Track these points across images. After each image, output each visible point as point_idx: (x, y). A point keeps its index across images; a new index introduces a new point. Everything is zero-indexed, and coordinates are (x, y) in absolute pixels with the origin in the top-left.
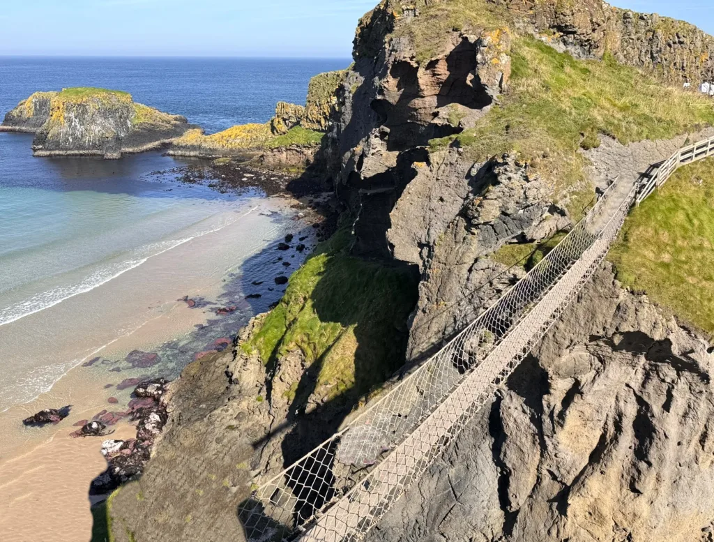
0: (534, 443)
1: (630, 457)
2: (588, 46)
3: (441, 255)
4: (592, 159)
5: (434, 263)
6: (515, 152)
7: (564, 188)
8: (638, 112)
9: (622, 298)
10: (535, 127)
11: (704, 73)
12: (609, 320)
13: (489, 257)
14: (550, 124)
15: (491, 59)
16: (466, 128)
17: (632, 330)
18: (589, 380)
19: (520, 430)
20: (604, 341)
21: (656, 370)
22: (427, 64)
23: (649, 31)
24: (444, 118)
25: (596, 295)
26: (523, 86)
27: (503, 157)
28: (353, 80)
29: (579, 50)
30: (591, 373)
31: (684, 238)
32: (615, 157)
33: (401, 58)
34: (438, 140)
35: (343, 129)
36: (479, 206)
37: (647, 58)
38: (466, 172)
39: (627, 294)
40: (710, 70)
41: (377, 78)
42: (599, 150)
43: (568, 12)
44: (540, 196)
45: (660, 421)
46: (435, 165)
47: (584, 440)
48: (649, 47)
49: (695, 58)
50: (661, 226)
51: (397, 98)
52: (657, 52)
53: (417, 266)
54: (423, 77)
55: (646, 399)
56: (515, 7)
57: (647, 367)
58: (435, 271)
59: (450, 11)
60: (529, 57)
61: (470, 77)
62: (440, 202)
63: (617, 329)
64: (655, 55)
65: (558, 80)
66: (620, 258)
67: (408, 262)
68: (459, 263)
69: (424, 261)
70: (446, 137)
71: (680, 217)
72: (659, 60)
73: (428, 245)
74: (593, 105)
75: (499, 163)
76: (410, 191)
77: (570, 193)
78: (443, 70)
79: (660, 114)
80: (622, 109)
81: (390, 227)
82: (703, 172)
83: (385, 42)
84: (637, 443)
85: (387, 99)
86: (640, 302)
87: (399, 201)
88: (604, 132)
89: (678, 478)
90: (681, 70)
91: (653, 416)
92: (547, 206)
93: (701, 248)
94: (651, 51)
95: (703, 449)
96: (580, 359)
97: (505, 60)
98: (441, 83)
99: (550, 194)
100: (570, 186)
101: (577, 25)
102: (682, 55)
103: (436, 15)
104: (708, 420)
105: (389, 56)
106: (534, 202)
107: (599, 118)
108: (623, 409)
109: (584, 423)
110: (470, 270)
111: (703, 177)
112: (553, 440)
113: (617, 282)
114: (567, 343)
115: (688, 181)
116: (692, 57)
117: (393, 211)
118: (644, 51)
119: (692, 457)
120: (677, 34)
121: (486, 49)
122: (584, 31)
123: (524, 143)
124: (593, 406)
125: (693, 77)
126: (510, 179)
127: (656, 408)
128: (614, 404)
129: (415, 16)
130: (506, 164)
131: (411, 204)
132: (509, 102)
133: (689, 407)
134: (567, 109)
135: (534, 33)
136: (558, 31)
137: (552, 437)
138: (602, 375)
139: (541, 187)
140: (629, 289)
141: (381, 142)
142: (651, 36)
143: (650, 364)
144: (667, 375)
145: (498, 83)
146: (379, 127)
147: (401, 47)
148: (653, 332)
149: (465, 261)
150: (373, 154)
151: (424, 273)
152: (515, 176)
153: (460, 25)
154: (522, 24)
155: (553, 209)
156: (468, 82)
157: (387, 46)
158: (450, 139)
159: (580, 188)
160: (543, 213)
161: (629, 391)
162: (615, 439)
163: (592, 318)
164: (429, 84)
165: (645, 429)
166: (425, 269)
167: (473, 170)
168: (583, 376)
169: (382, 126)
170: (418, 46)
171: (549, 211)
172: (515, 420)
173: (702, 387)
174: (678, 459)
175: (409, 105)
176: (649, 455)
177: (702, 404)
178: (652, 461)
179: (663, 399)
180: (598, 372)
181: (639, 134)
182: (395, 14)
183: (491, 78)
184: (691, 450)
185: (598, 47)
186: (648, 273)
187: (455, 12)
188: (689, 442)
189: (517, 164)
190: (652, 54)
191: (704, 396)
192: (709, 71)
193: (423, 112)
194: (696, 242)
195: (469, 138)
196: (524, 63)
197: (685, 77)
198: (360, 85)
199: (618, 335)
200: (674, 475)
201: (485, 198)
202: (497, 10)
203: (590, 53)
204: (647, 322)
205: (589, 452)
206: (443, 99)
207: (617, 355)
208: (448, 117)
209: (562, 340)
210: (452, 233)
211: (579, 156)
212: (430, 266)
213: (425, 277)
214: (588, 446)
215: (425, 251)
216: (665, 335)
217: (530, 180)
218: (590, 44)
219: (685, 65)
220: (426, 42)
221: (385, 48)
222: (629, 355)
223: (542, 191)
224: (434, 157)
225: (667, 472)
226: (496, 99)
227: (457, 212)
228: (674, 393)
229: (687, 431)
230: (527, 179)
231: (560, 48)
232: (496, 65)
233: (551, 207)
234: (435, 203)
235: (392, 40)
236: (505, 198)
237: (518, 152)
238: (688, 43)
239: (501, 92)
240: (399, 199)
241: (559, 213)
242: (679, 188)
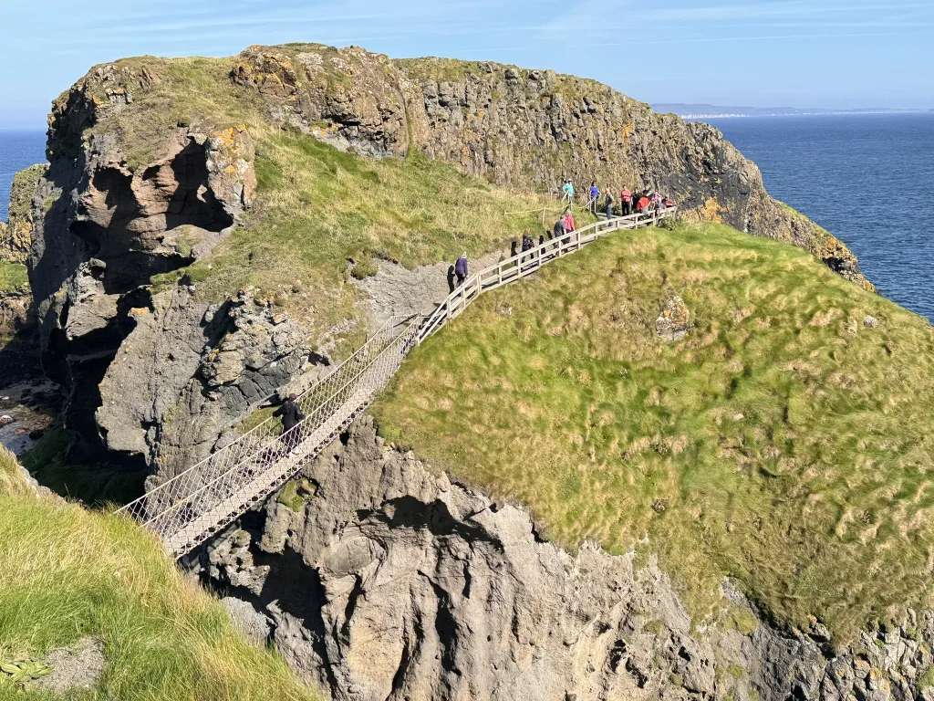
0: (322, 680)
1: (437, 670)
2: (382, 140)
3: (172, 435)
4: (370, 291)
5: (163, 446)
6: (251, 287)
7: (325, 331)
8: (432, 226)
9: (387, 457)
10: (285, 254)
11: (631, 152)
12: (376, 488)
13: (236, 429)
14: (309, 250)
15: (225, 167)
16: (199, 259)
17: (400, 495)
18: (372, 573)
19: (302, 666)
20: (376, 517)
21: (447, 546)
22: (143, 171)
23: (544, 95)
24: (170, 246)
25: (359, 458)
26: (274, 200)
27: (239, 295)
28: (47, 191)
29: (370, 146)
30: (373, 564)
31: (474, 379)
32: (400, 286)
33: (106, 163)
34: (162, 277)
35: (34, 266)
36: (215, 361)
37: (547, 135)
38: (201, 317)
39: (392, 452)
40: (640, 147)
41: (75, 190)
42: (378, 278)
43: (343, 97)
44: (293, 342)
45: (460, 611)
46: (161, 310)
47: (381, 660)
48: (549, 119)
49: (615, 132)
50: (442, 367)
51: (109, 218)
52: (560, 127)
53: (142, 455)
54: (142, 191)
55: (443, 586)
56: (269, 91)
57: (437, 543)
58: (166, 457)
59: (172, 98)
60: (283, 161)
61: (202, 190)
62: (170, 362)
63: (384, 497)
64: (558, 130)
65: (323, 190)
66: (382, 409)
67: (130, 452)
68: (198, 442)
69: (151, 447)
70: (173, 272)
71: (473, 355)
72: (565, 137)
73: (155, 423)
74: (369, 222)
75: (235, 303)
76: (127, 350)
77: (334, 336)
78: (168, 178)
79: (462, 228)
80: (408, 225)
81: (101, 405)
82: (512, 298)
83: (84, 141)
84: (444, 649)
85: (94, 219)
86: (405, 460)
87: (112, 366)
88: (380, 256)
89: (496, 685)
90: (597, 151)
91: (452, 607)
92: (305, 355)
93: (498, 390)
94: (552, 125)
95: (518, 641)
96: (355, 546)
97: (245, 168)
98: (169, 196)
99: (308, 339)
100: (334, 327)
101: (358, 113)
102: (595, 129)
103: (154, 104)
104: (515, 599)
105: (90, 161)
106: (287, 350)
107: (374, 238)
108: (420, 606)
109: (377, 635)
110: (213, 451)
111: (512, 303)
112: (343, 668)
113: (379, 438)
114: (332, 525)
115: (493, 310)
116: (611, 131)
117: (103, 381)
118: (541, 125)
119: (508, 655)
120: (584, 99)
121: (217, 154)
122: (371, 121)
123: (265, 276)
124: (383, 608)
125: (615, 160)
126: (250, 322)
127: (456, 597)
128: (409, 602)
129: (127, 103)
130: (243, 303)
131: (130, 367)
132: (255, 222)
133: (492, 587)
134: (331, 228)
135: (301, 125)
136: (335, 122)
137: (340, 663)
138: (386, 563)
139: (292, 330)
140: (394, 446)
141: (95, 281)
142: (549, 103)
143: (439, 540)
144: (459, 550)
145: (239, 198)
146: (88, 260)
147: (104, 148)
148: (422, 494)
149: (204, 439)
150: (82, 301)
151: (152, 464)
152: (256, 318)
153: (187, 119)
154: (281, 114)
155: (314, 358)
156: (199, 197)
157: (86, 145)
158: (179, 273)
159: (348, 329)
160: (302, 363)
161: (424, 580)
162: (418, 649)
163: (357, 488)
164: (153, 198)
165: (448, 628)
166: (153, 458)
167: (208, 314)
168: (364, 569)
169: (92, 260)
170: (129, 147)
171: (309, 361)
172: (295, 654)
173: (498, 559)
174: (491, 660)
175: (129, 227)
176: (456, 661)
177: (504, 581)
178: (461, 667)
179: (463, 582)
180: (381, 561)
181: (432, 255)
182: (96, 101)
183: (228, 192)
184: (505, 644)
185: (395, 141)
186: (415, 424)
187: (181, 100)
188: (500, 635)
189: (257, 303)
190: (553, 129)
191: (504, 569)
192: (637, 149)
193: (149, 237)
194: (492, 383)
195: (202, 272)
196: (277, 169)
197: (605, 160)
198: (57, 198)
199: (388, 505)
200: (491, 683)
201: (221, 350)
202: (245, 95)
203: (386, 148)
204: (415, 482)
205: (391, 676)
206: (174, 219)
207: (397, 533)
208: (175, 244)
209: (326, 523)
210: (185, 402)
211: (349, 287)
212: (158, 452)
213: (153, 469)
214: (389, 668)
215: (152, 432)
216: (435, 496)
217: (276, 322)
218: (383, 137)
219: (601, 143)
220: (140, 141)
221: (84, 149)
222: (411, 531)
223: (294, 335)
224: (159, 300)
225: (482, 680)
226: (238, 218)
227: (193, 373)
228: (471, 572)
229: (495, 619)
230: (272, 321)
231: (342, 144)
232: (232, 175)
233: (310, 355)
234: (163, 363)
235: (92, 137)
236: (247, 348)
237: (256, 287)
238: (602, 111)
239: (244, 209)
240: (112, 363)
241: (322, 362)
242: (479, 320)
